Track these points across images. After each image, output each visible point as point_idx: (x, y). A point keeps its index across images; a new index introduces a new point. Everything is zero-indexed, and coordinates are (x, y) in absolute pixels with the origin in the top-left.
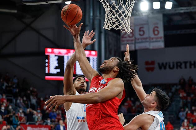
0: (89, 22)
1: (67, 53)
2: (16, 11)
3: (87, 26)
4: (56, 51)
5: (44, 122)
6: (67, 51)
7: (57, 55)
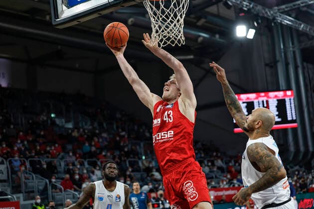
0: (281, 56)
1: (257, 98)
2: (192, 57)
3: (278, 61)
4: (244, 97)
5: (231, 183)
6: (257, 95)
7: (245, 101)
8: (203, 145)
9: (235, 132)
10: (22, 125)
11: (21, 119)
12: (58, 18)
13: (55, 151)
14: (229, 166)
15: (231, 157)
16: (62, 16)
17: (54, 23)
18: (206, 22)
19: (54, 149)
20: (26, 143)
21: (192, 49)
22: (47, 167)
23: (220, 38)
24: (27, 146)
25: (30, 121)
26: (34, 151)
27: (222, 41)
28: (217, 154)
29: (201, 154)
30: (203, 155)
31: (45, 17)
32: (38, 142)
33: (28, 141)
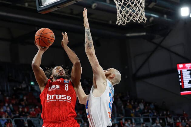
4: (188, 65)
7: (189, 69)
8: (155, 106)
9: (181, 94)
10: (8, 91)
11: (7, 87)
12: (42, 5)
13: (35, 112)
14: (177, 122)
15: (179, 115)
16: (45, 4)
17: (38, 9)
18: (155, 5)
19: (34, 111)
20: (11, 106)
21: (145, 27)
22: (29, 125)
23: (167, 18)
24: (12, 108)
25: (15, 88)
26: (18, 112)
27: (169, 20)
28: (167, 113)
29: (154, 113)
30: (155, 114)
31: (24, 5)
32: (21, 105)
33: (13, 105)
